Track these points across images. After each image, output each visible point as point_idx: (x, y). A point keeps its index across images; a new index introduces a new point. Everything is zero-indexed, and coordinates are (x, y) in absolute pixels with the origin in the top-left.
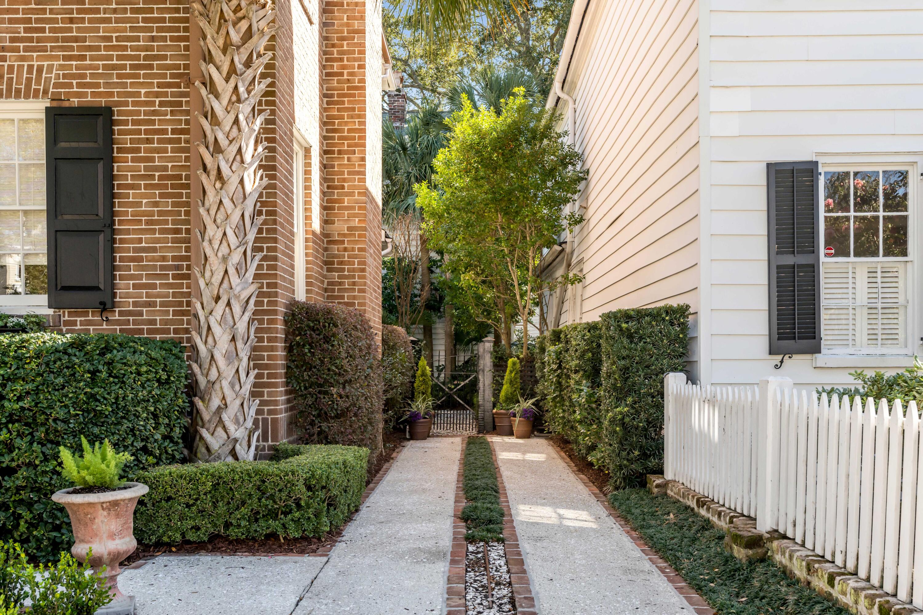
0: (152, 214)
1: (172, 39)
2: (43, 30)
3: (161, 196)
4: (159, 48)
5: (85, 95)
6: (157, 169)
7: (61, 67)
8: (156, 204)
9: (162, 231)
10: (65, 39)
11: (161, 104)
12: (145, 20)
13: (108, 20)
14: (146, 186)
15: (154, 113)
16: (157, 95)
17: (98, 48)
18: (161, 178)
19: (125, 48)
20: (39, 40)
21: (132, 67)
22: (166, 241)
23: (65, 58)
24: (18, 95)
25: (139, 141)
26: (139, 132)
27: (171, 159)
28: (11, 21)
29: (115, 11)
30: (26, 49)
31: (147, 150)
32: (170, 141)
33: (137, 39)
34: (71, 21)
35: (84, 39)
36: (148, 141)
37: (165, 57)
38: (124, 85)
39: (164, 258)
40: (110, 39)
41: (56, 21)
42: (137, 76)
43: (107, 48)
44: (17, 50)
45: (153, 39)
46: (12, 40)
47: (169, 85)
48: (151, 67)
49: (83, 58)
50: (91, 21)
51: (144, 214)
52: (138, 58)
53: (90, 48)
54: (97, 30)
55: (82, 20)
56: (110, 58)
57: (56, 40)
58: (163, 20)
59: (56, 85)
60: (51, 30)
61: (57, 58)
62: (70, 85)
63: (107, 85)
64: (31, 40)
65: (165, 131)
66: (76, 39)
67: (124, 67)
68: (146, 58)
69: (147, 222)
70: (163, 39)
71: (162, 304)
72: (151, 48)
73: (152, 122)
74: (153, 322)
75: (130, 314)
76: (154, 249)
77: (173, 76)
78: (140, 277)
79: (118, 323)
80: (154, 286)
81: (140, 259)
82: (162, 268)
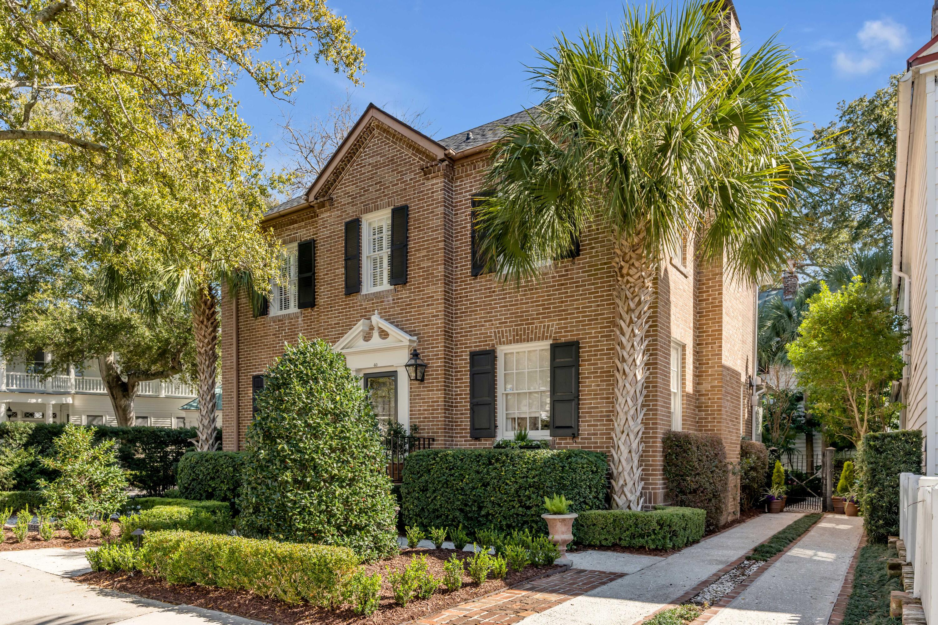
0: (596, 390)
1: (607, 304)
2: (550, 308)
3: (601, 381)
4: (601, 310)
5: (567, 336)
6: (599, 368)
7: (558, 324)
8: (598, 386)
9: (601, 398)
10: (559, 311)
11: (602, 337)
12: (595, 297)
13: (578, 300)
14: (594, 377)
15: (598, 341)
16: (600, 332)
17: (573, 313)
18: (601, 372)
19: (585, 312)
20: (548, 313)
21: (589, 320)
22: (603, 403)
23: (559, 320)
24: (539, 340)
25: (591, 356)
26: (591, 351)
27: (606, 363)
28: (537, 306)
29: (581, 295)
30: (543, 318)
31: (595, 360)
32: (605, 354)
33: (591, 307)
34: (562, 302)
35: (567, 310)
36: (596, 355)
37: (603, 314)
38: (585, 329)
39: (602, 412)
40: (579, 308)
41: (555, 303)
42: (591, 324)
43: (577, 313)
44: (539, 318)
45: (598, 306)
46: (537, 314)
47: (606, 327)
48: (597, 319)
49: (567, 319)
50: (571, 301)
51: (593, 390)
52: (591, 316)
53: (570, 314)
54: (573, 305)
55: (567, 301)
56: (579, 317)
57: (555, 312)
58: (603, 296)
59: (555, 333)
60: (554, 308)
61: (555, 320)
62: (561, 332)
63: (577, 330)
64: (545, 313)
65: (603, 350)
66: (564, 311)
67: (585, 321)
68: (595, 315)
69: (595, 395)
70: (603, 305)
71: (601, 434)
72: (597, 310)
73: (597, 346)
74: (596, 443)
75: (586, 439)
76: (597, 408)
77: (607, 322)
78: (590, 421)
79: (580, 443)
80: (597, 425)
81: (591, 412)
82: (601, 416)
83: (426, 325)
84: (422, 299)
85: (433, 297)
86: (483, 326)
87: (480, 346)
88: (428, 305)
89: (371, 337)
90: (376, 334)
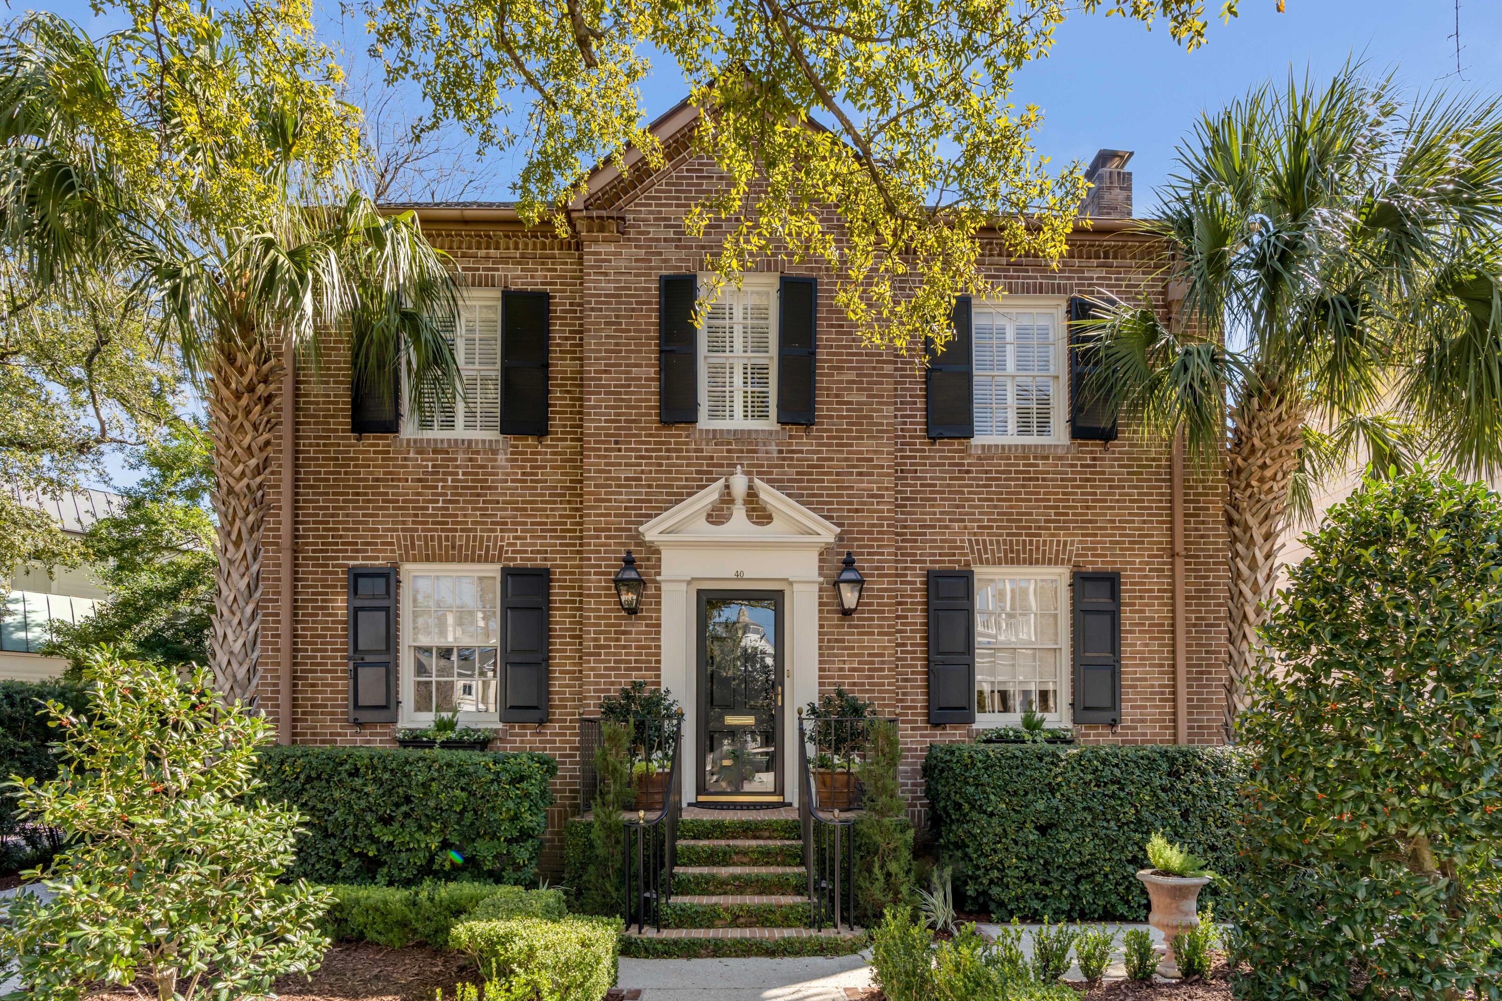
0: (1143, 652)
1: (1158, 522)
2: (1067, 514)
3: (1151, 639)
4: (1149, 529)
5: (1096, 563)
6: (1147, 618)
7: (1080, 542)
8: (1146, 645)
9: (1151, 665)
10: (1083, 521)
11: (1151, 570)
12: (1139, 508)
13: (1112, 508)
14: (1140, 632)
15: (1146, 577)
16: (1148, 563)
17: (1106, 528)
18: (1150, 625)
19: (1124, 528)
20: (1065, 522)
21: (1130, 542)
22: (1153, 673)
23: (1083, 535)
24: (1050, 563)
25: (1135, 597)
26: (1134, 591)
27: (1157, 612)
28: (1046, 507)
29: (1118, 501)
30: (1055, 528)
31: (1140, 605)
32: (1157, 598)
33: (1133, 522)
34: (1088, 508)
35: (1096, 522)
36: (1141, 598)
37: (1152, 536)
38: (1124, 556)
39: (1152, 686)
40: (1114, 521)
41: (1076, 508)
42: (1133, 549)
43: (1112, 528)
44: (1049, 529)
45: (1144, 522)
46: (1046, 521)
47: (1156, 556)
48: (1143, 543)
49: (1095, 535)
50: (1101, 508)
51: (1138, 652)
52: (1133, 536)
53: (1100, 528)
54: (1105, 515)
55: (1095, 508)
56: (1114, 535)
57: (1076, 521)
58: (1151, 508)
59: (1077, 555)
60: (1074, 514)
61: (1077, 535)
62: (1086, 556)
63: (1112, 555)
64: (1059, 521)
65: (1152, 591)
66: (1090, 522)
67: (1124, 542)
68: (1140, 536)
69: (1141, 659)
70: (1152, 522)
71: (1152, 721)
72: (1142, 529)
73: (1144, 584)
74: (1145, 734)
75: (1128, 728)
76: (1145, 679)
77: (1158, 549)
78: (1135, 700)
79: (1121, 735)
80: (1145, 707)
81: (1135, 687)
82: (1152, 693)
83: (857, 511)
84: (846, 460)
85: (871, 460)
86: (947, 527)
87: (944, 562)
88: (860, 474)
89: (728, 518)
90: (739, 512)
